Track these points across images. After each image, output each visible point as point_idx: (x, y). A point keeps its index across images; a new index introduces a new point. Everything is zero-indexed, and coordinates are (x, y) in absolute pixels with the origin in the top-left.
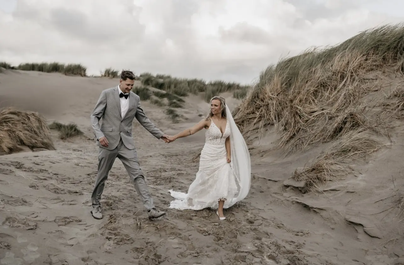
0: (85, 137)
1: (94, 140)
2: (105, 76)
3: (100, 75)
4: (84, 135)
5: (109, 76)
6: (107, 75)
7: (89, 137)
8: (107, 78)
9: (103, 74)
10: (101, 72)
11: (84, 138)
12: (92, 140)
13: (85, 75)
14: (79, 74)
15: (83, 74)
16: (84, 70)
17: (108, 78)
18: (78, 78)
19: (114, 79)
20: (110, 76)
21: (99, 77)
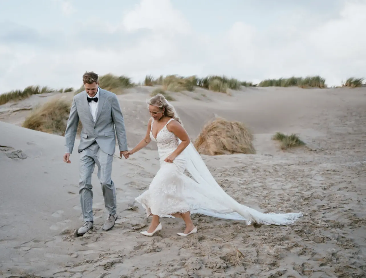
0: (306, 147)
1: (316, 150)
2: (346, 85)
3: (340, 85)
4: (306, 145)
5: (350, 85)
6: (348, 85)
7: (311, 148)
8: (348, 88)
9: (344, 84)
10: (342, 82)
11: (305, 149)
12: (314, 151)
13: (324, 87)
14: (317, 86)
15: (321, 85)
16: (323, 82)
17: (350, 87)
18: (317, 90)
19: (358, 89)
20: (352, 85)
21: (340, 87)
